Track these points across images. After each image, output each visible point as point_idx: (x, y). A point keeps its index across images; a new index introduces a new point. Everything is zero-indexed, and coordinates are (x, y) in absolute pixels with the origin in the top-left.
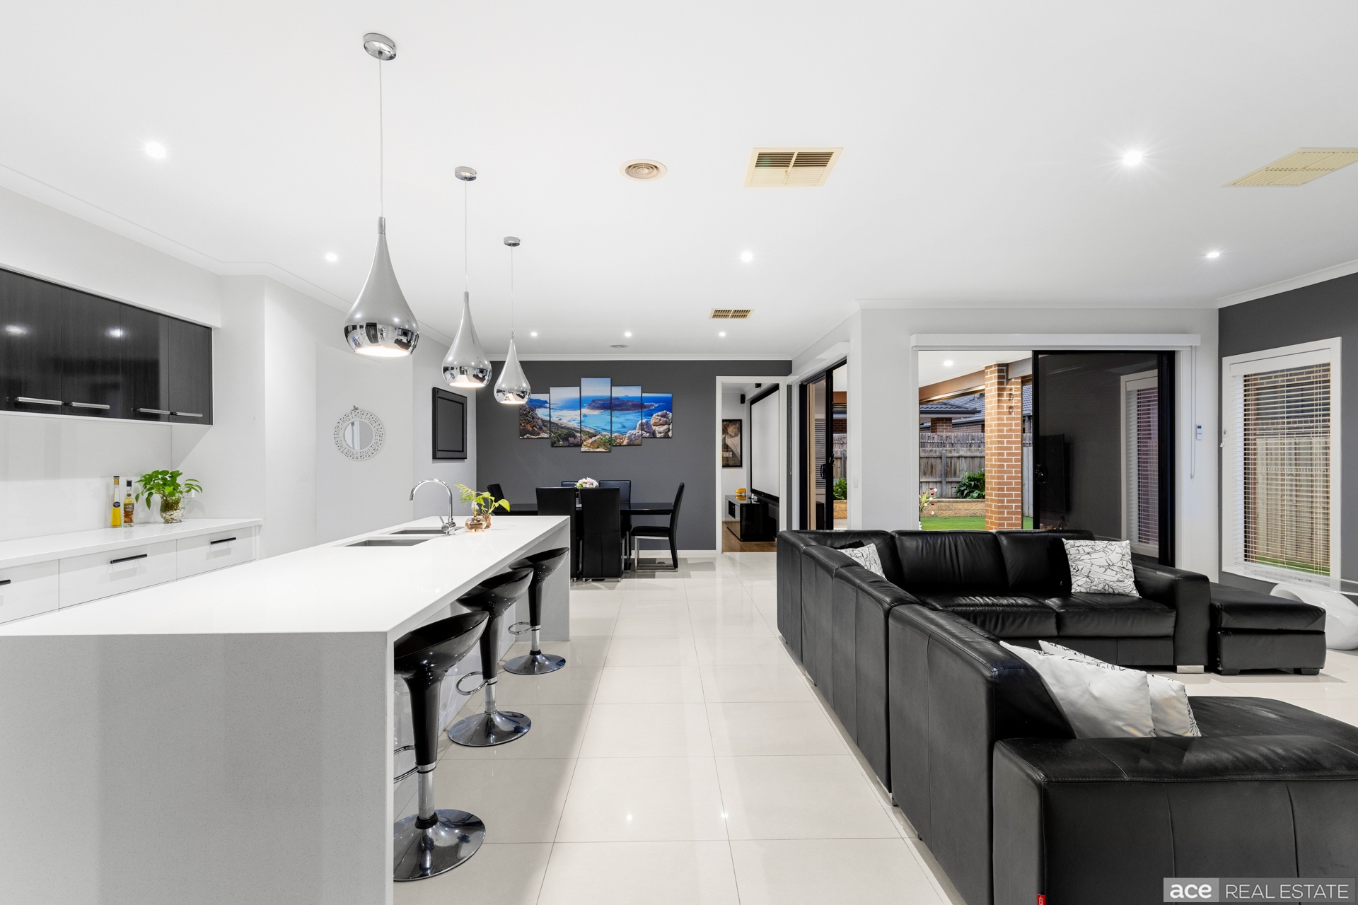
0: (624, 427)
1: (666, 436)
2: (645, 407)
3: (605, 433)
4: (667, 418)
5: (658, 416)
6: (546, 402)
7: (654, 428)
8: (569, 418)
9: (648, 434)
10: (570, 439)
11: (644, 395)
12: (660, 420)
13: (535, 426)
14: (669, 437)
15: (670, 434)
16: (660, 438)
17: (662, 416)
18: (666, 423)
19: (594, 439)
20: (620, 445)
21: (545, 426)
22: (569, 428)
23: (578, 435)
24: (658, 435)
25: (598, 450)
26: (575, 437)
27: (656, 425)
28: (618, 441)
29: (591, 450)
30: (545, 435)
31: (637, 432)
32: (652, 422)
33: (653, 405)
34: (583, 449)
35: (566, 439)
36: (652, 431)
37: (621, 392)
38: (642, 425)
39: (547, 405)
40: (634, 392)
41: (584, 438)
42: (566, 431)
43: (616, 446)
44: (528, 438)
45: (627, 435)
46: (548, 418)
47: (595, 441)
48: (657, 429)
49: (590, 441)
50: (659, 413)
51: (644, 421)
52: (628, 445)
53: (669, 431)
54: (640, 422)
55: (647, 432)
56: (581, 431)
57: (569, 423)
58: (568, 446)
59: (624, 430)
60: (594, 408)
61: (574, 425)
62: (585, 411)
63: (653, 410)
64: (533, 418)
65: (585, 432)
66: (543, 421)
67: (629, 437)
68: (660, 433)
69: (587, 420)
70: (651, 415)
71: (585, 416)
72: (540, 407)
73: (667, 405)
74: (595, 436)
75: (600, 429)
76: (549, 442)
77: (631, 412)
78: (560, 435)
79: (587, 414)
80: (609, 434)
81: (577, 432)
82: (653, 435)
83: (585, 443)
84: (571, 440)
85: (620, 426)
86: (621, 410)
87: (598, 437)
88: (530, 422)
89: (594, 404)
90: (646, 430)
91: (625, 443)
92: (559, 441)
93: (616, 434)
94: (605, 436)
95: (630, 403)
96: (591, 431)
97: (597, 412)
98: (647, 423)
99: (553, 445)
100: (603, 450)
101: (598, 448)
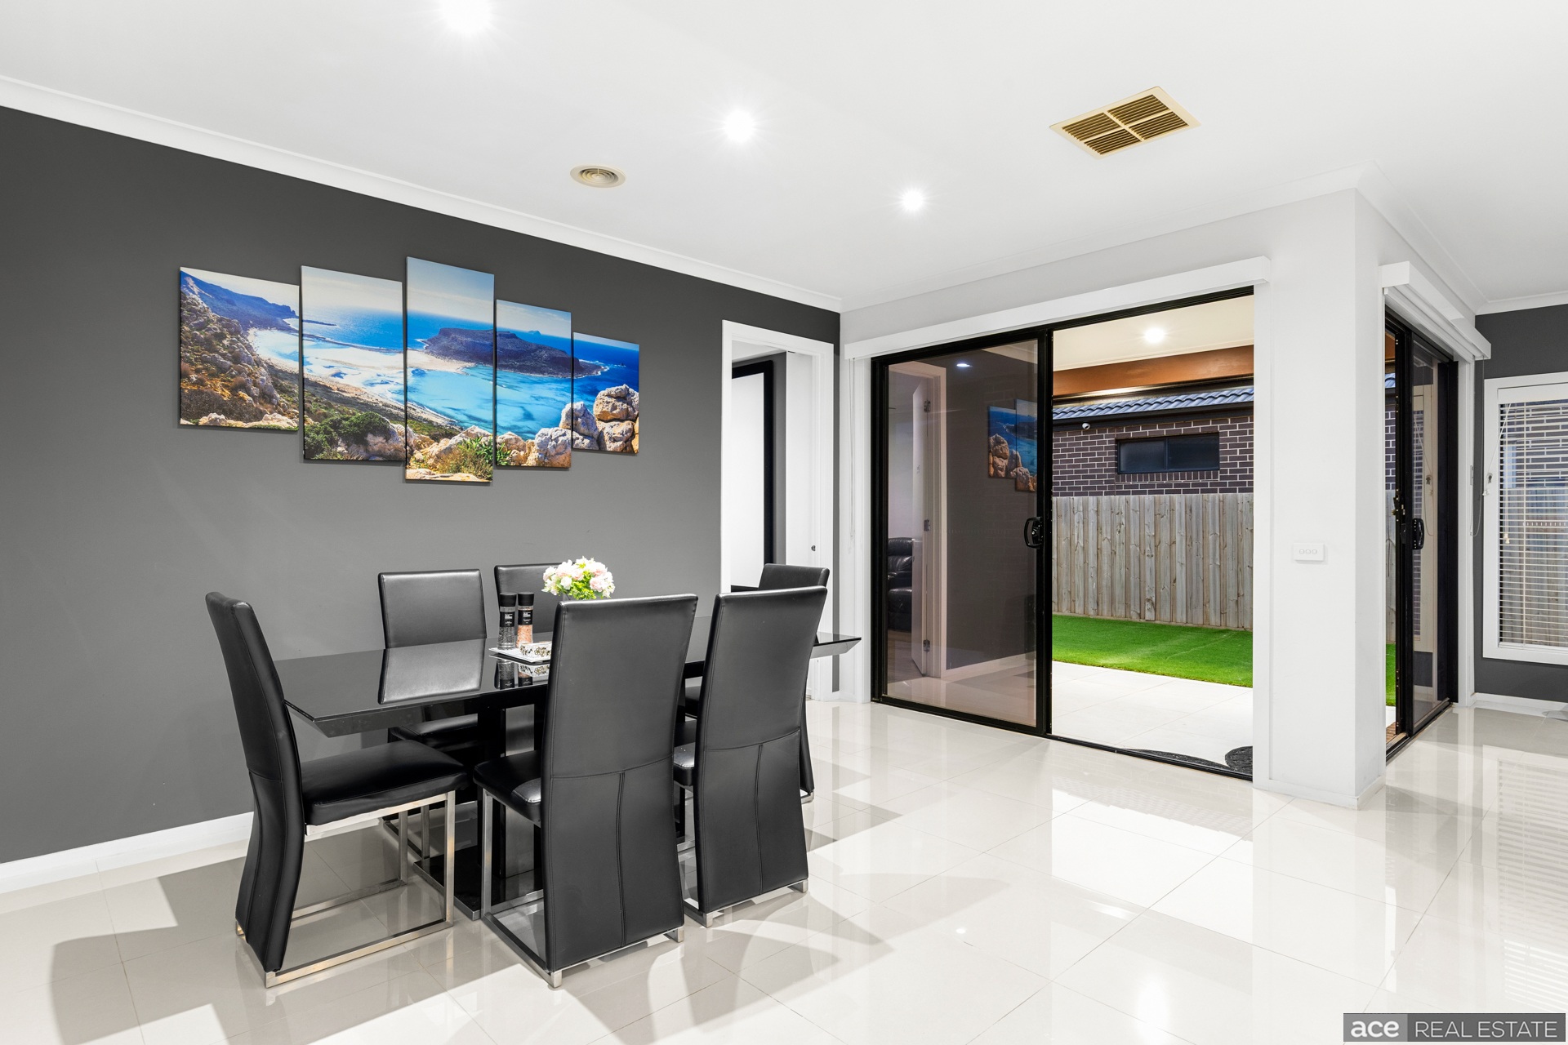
0: (528, 416)
1: (627, 450)
2: (582, 369)
3: (477, 430)
4: (630, 404)
5: (609, 396)
6: (286, 311)
7: (600, 425)
8: (369, 375)
9: (587, 441)
10: (370, 438)
11: (578, 337)
12: (614, 408)
13: (243, 386)
14: (632, 452)
15: (635, 444)
16: (614, 452)
17: (619, 398)
18: (627, 417)
19: (445, 443)
20: (519, 467)
21: (282, 390)
22: (366, 406)
23: (398, 427)
24: (611, 446)
25: (457, 477)
26: (388, 434)
27: (604, 418)
28: (514, 453)
29: (438, 476)
30: (284, 422)
31: (560, 432)
32: (596, 410)
33: (598, 367)
34: (413, 472)
35: (357, 437)
36: (596, 434)
37: (518, 319)
38: (572, 415)
39: (293, 323)
40: (553, 325)
41: (414, 438)
42: (358, 414)
43: (508, 467)
44: (214, 426)
45: (537, 440)
46: (293, 366)
47: (449, 450)
48: (608, 429)
49: (435, 448)
50: (613, 390)
51: (578, 405)
52: (540, 466)
53: (633, 436)
54: (568, 407)
55: (585, 436)
56: (406, 418)
57: (369, 390)
58: (366, 461)
59: (530, 424)
60: (446, 353)
61: (386, 395)
62: (418, 358)
63: (597, 379)
64: (237, 359)
65: (419, 420)
66: (273, 371)
67: (543, 446)
68: (615, 440)
69: (424, 385)
70: (595, 393)
71: (419, 373)
72: (264, 324)
73: (628, 372)
74: (450, 435)
75: (464, 418)
76: (294, 445)
77: (546, 377)
78: (336, 425)
79: (424, 367)
80: (489, 432)
81: (395, 418)
82: (599, 442)
83: (418, 455)
84: (376, 441)
85: (519, 412)
86: (521, 369)
87: (458, 438)
88: (222, 369)
89: (445, 342)
90: (582, 429)
91: (531, 461)
92: (333, 443)
93: (508, 435)
94: (477, 437)
95: (545, 354)
96: (439, 421)
97: (454, 367)
98: (585, 412)
99: (310, 454)
100: (473, 478)
101: (458, 470)
